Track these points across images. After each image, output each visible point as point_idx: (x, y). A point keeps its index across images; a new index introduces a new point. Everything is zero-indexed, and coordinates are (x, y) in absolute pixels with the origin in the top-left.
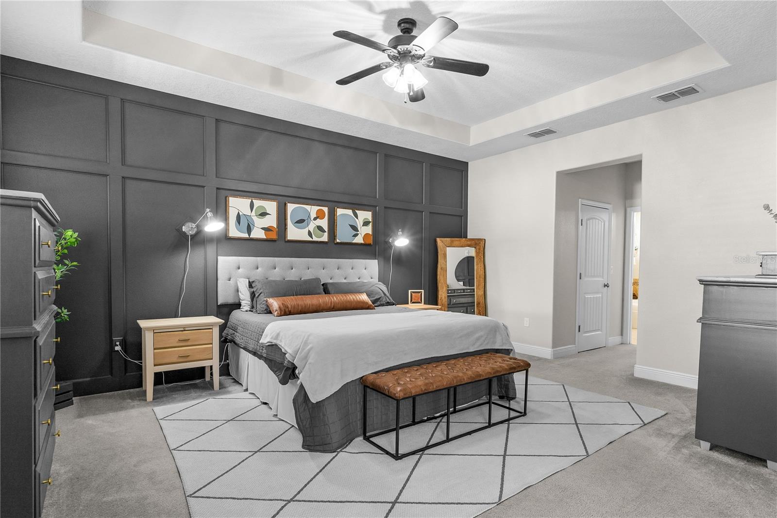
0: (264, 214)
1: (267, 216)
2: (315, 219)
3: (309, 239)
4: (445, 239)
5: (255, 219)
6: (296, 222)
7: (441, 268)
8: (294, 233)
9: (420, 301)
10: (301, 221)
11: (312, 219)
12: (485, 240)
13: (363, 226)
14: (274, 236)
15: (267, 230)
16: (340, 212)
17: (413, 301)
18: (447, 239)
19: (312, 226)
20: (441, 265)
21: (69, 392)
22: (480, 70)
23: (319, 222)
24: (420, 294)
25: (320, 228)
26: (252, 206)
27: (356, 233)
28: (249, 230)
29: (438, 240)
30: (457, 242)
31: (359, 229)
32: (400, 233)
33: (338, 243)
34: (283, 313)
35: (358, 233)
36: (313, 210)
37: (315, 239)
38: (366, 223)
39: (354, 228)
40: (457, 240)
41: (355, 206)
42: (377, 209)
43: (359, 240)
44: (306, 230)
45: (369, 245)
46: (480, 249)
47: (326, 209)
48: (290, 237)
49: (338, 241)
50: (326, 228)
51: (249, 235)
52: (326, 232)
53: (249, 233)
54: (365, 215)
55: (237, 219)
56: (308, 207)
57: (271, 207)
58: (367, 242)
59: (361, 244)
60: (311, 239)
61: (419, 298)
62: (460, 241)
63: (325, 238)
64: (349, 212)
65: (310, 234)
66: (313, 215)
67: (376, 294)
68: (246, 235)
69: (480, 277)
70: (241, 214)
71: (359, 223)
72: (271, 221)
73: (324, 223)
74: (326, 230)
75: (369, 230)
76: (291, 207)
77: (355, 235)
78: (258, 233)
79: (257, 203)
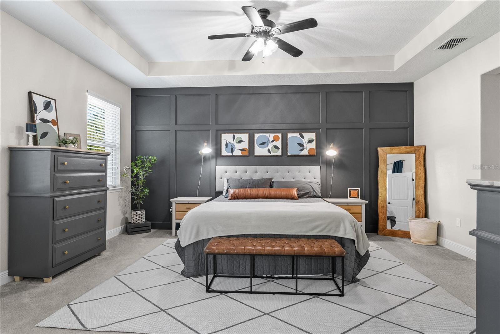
0: (240, 142)
1: (242, 142)
2: (272, 141)
3: (269, 154)
4: (386, 148)
5: (236, 144)
6: (260, 145)
7: (381, 171)
8: (259, 151)
9: (357, 196)
10: (263, 144)
11: (270, 142)
12: (425, 146)
13: (308, 143)
14: (246, 153)
15: (242, 150)
16: (290, 135)
17: (351, 196)
18: (387, 148)
19: (270, 146)
20: (381, 169)
21: (149, 226)
22: (311, 23)
23: (275, 143)
24: (357, 191)
25: (276, 147)
26: (234, 137)
27: (303, 148)
28: (232, 151)
29: (379, 149)
30: (396, 150)
31: (305, 145)
32: (332, 146)
33: (289, 156)
34: (233, 198)
35: (304, 148)
36: (271, 136)
37: (272, 154)
38: (310, 141)
39: (301, 145)
40: (396, 148)
41: (301, 130)
42: (320, 131)
43: (305, 152)
44: (267, 149)
45: (313, 156)
46: (419, 155)
47: (280, 135)
48: (256, 153)
49: (289, 154)
50: (280, 147)
51: (232, 154)
52: (280, 149)
53: (232, 153)
54: (309, 136)
55: (226, 146)
56: (268, 135)
57: (245, 137)
58: (312, 154)
59: (307, 156)
60: (270, 154)
61: (356, 194)
62: (399, 148)
63: (279, 153)
64: (297, 135)
65: (269, 151)
66: (271, 139)
67: (306, 190)
68: (231, 154)
69: (419, 179)
70: (228, 142)
71: (305, 141)
72: (245, 145)
73: (279, 144)
74: (281, 149)
75: (313, 145)
76: (257, 136)
77: (302, 150)
78: (237, 152)
79: (237, 136)
